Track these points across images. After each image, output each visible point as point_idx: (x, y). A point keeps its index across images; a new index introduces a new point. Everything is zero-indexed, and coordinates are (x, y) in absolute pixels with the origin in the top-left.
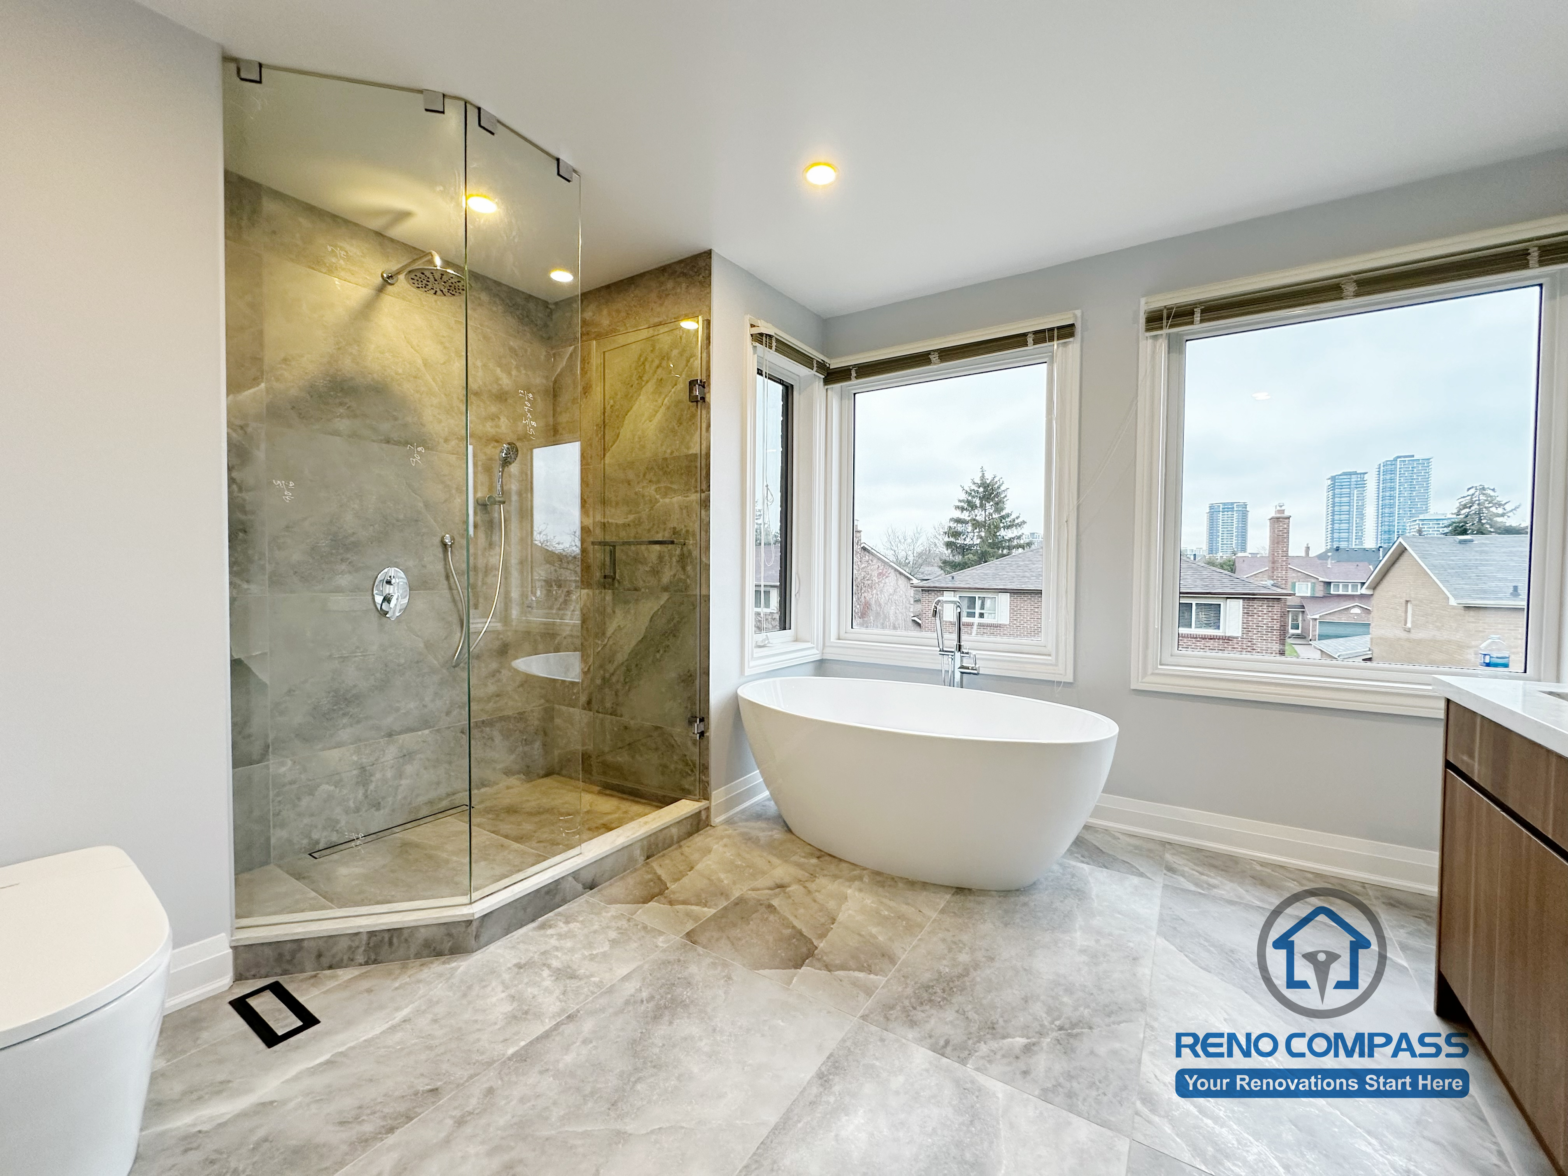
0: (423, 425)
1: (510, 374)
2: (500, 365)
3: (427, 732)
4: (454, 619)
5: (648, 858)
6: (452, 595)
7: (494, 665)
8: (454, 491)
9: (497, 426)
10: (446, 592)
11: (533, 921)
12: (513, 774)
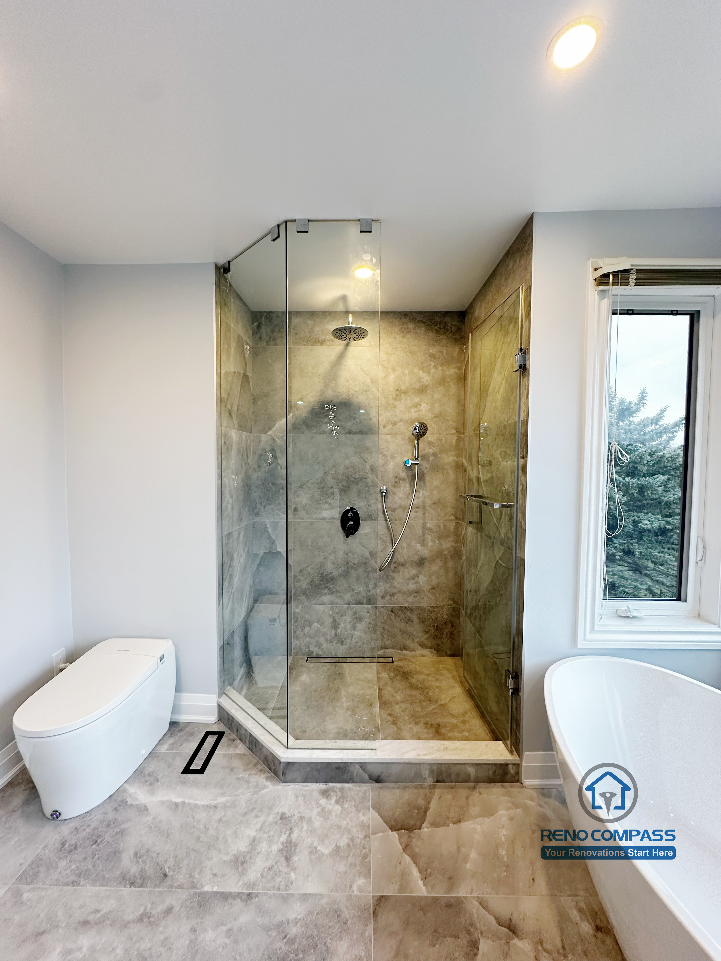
0: (370, 419)
1: (429, 373)
2: (422, 369)
3: (370, 606)
4: (388, 540)
5: (438, 781)
6: (387, 524)
7: (414, 572)
8: (389, 458)
9: (419, 411)
10: (383, 522)
11: (326, 782)
12: (427, 647)
